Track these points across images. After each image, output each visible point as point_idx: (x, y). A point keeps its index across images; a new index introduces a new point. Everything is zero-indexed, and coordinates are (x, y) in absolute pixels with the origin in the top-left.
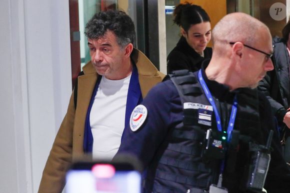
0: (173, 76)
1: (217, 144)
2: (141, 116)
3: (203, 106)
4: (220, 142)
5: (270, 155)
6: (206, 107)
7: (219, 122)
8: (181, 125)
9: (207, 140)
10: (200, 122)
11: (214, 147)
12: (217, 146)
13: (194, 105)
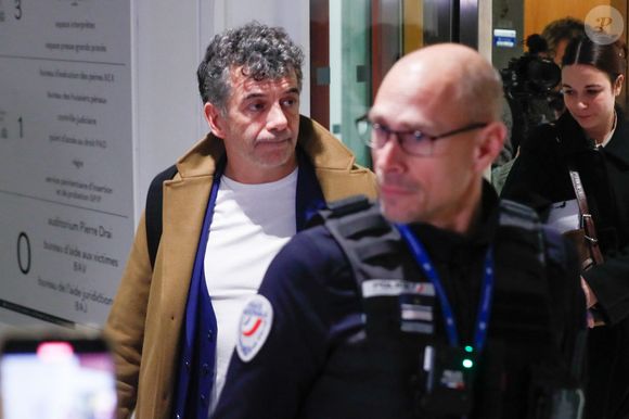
0: (331, 217)
1: (453, 380)
2: (258, 323)
3: (411, 285)
4: (459, 375)
5: (580, 393)
6: (417, 288)
7: (450, 321)
8: (361, 336)
9: (426, 373)
10: (406, 328)
11: (445, 388)
12: (453, 385)
13: (389, 286)
